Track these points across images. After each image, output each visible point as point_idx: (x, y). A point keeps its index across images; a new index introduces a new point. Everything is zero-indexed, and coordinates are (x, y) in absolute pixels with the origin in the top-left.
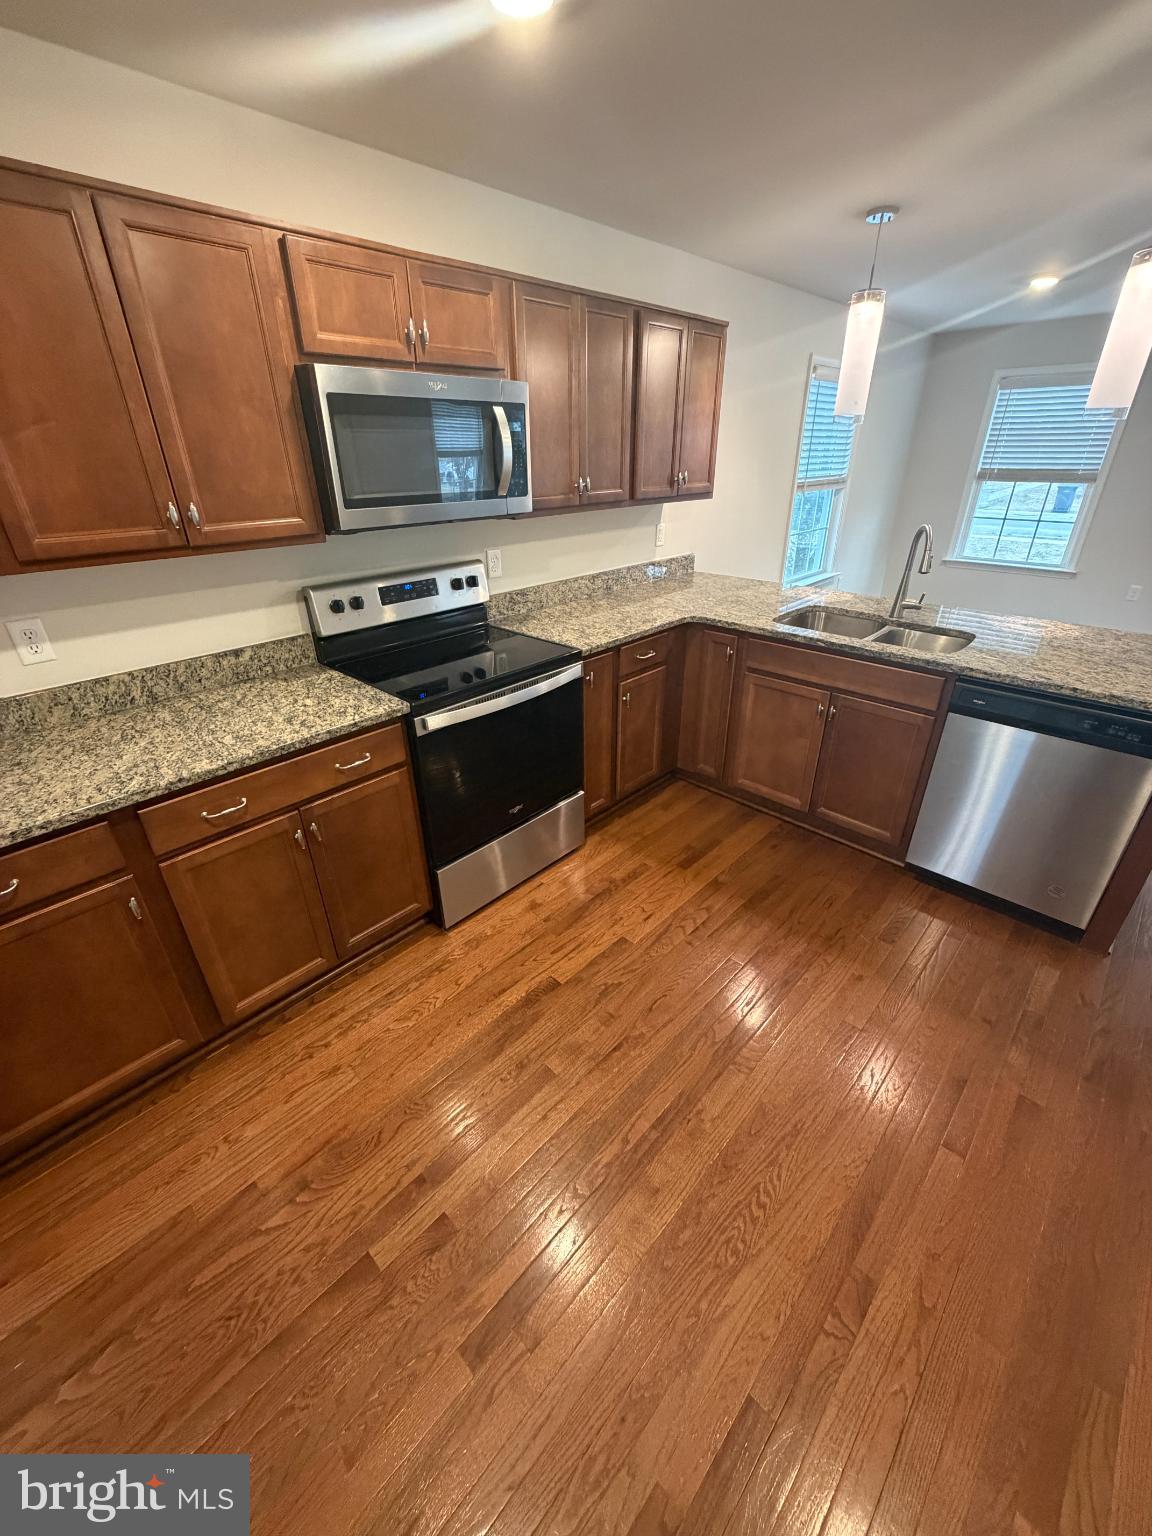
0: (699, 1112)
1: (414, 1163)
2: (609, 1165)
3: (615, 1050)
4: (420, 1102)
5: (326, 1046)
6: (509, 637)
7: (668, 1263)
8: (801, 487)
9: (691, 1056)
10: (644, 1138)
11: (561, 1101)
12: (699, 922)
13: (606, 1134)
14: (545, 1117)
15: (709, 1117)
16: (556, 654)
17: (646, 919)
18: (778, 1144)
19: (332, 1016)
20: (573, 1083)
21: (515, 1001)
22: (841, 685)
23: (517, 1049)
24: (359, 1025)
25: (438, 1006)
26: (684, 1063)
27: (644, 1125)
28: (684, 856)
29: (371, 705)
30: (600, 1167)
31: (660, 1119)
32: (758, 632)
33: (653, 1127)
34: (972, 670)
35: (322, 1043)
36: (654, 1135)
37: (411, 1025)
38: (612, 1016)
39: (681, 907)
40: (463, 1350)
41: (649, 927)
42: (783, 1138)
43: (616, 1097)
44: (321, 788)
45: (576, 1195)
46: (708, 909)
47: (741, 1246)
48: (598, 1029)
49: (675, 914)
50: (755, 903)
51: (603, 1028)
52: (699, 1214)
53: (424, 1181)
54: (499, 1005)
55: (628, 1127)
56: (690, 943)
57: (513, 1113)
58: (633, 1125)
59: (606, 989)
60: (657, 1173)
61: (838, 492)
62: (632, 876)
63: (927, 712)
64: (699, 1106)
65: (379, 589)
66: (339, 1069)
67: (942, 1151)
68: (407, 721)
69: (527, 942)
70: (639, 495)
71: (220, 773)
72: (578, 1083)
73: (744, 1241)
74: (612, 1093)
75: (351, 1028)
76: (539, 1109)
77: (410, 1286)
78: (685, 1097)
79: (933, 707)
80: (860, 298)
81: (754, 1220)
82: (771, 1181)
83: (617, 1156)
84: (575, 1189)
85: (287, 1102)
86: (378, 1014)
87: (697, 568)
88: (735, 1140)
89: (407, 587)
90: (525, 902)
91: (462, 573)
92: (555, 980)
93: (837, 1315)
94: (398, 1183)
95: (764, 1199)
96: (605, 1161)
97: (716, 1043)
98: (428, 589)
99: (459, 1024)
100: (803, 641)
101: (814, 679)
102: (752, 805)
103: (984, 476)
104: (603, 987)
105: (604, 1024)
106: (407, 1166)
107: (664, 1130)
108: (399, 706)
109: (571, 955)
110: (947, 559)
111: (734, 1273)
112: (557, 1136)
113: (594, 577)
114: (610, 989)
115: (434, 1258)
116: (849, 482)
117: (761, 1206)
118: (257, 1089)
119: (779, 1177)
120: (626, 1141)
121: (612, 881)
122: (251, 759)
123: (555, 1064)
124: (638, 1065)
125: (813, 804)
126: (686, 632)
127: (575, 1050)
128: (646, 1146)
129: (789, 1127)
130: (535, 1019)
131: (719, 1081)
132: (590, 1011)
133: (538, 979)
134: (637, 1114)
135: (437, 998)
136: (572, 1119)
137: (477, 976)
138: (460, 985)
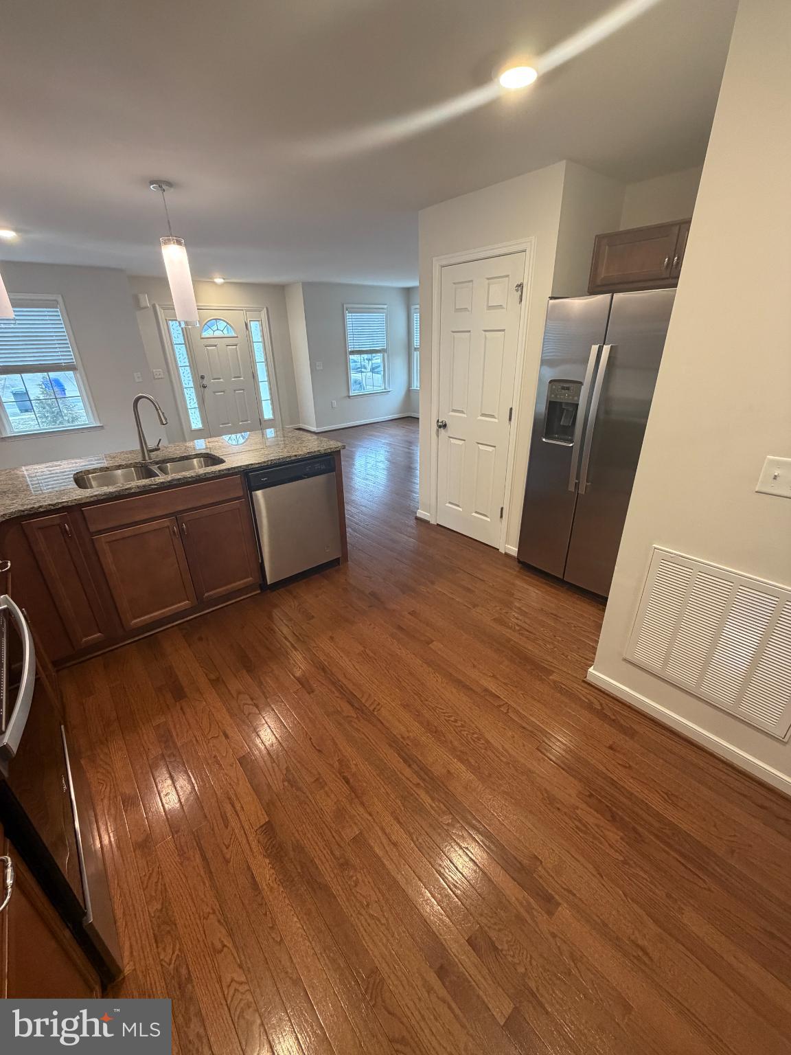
0: (403, 738)
1: (425, 984)
2: (433, 799)
3: (348, 782)
7: (486, 773)
9: (363, 733)
10: (416, 772)
11: (383, 829)
12: (249, 702)
13: (412, 798)
14: (395, 844)
15: (406, 733)
17: (227, 737)
18: (424, 704)
20: (370, 818)
21: (272, 871)
22: (181, 508)
23: (328, 872)
25: (243, 979)
26: (368, 738)
27: (408, 772)
28: (170, 694)
30: (434, 805)
31: (405, 761)
33: (410, 766)
36: (415, 766)
38: (317, 779)
39: (228, 710)
40: (550, 913)
42: (422, 701)
43: (386, 787)
45: (451, 825)
46: (239, 693)
47: (476, 736)
48: (326, 793)
50: (248, 664)
51: (327, 789)
52: (461, 752)
53: (442, 967)
54: (271, 889)
55: (408, 782)
57: (389, 874)
58: (408, 779)
59: (289, 781)
60: (438, 770)
63: (239, 498)
64: (399, 737)
69: (198, 856)
72: (371, 815)
73: (473, 734)
74: (382, 789)
76: (388, 849)
77: (521, 970)
78: (392, 743)
81: (462, 726)
82: (444, 713)
83: (427, 792)
84: (448, 824)
88: (421, 723)
92: (262, 827)
93: (500, 706)
94: (443, 1000)
95: (452, 719)
96: (430, 801)
97: (357, 717)
104: (286, 784)
105: (323, 787)
106: (428, 993)
107: (412, 759)
109: (238, 808)
110: (8, 435)
111: (488, 742)
112: (411, 835)
114: (291, 777)
115: (500, 948)
117: (456, 721)
119: (442, 709)
120: (418, 785)
123: (350, 832)
124: (363, 767)
125: (198, 597)
127: (340, 814)
128: (422, 774)
129: (416, 697)
130: (299, 848)
131: (385, 722)
132: (307, 797)
133: (254, 844)
134: (400, 775)
135: (233, 980)
136: (399, 822)
137: (219, 921)
138: (224, 946)
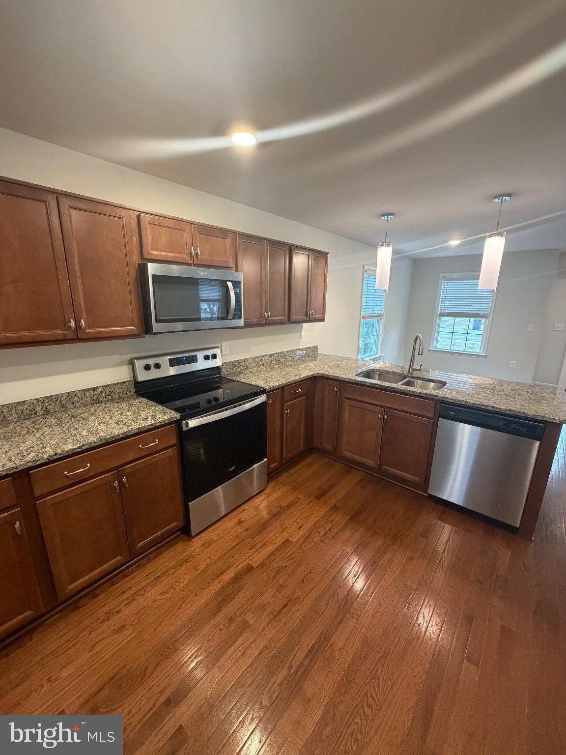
0: (332, 645)
1: (165, 689)
2: (281, 684)
3: (284, 607)
4: (171, 647)
5: (118, 612)
6: (231, 382)
8: (364, 317)
9: (326, 609)
10: (301, 663)
11: (254, 641)
12: (327, 529)
13: (279, 662)
14: (244, 653)
15: (337, 648)
16: (253, 391)
17: (299, 529)
18: (377, 663)
19: (123, 593)
20: (261, 630)
21: (228, 579)
22: (389, 405)
23: (229, 609)
24: (139, 597)
25: (185, 583)
26: (322, 614)
27: (301, 656)
28: (317, 493)
29: (161, 415)
30: (276, 685)
31: (310, 651)
32: (349, 381)
33: (306, 656)
34: (447, 398)
35: (115, 610)
36: (307, 661)
37: (169, 596)
38: (282, 586)
39: (318, 521)
41: (301, 533)
42: (379, 660)
43: (285, 637)
44: (131, 458)
45: (262, 707)
46: (331, 522)
47: (359, 737)
48: (274, 594)
49: (315, 525)
50: (355, 517)
51: (277, 594)
52: (334, 715)
53: (170, 702)
54: (220, 582)
55: (292, 657)
56: (322, 541)
57: (225, 651)
58: (294, 656)
59: (279, 570)
60: (309, 687)
61: (380, 320)
62: (292, 504)
63: (429, 418)
64: (332, 641)
65: (169, 359)
66: (124, 627)
67: (466, 662)
68: (178, 422)
69: (236, 543)
70: (292, 320)
71: (78, 450)
72: (263, 630)
73: (361, 733)
74: (283, 635)
75: (134, 600)
76: (241, 648)
78: (323, 636)
79: (431, 415)
80: (382, 246)
81: (366, 717)
82: (374, 689)
83: (285, 678)
84: (261, 703)
85: (90, 651)
86: (150, 590)
87: (319, 351)
88: (353, 663)
89: (183, 359)
90: (235, 520)
91: (209, 353)
92: (251, 565)
94: (154, 704)
95: (371, 702)
96: (279, 681)
97: (339, 600)
98: (193, 359)
99: (196, 595)
100: (369, 385)
101: (377, 403)
102: (351, 465)
103: (441, 315)
104: (277, 569)
105: (277, 591)
106: (160, 692)
107: (313, 658)
108: (174, 415)
109: (260, 550)
110: (431, 349)
112: (250, 666)
113: (272, 355)
114: (281, 570)
116: (384, 316)
117: (370, 707)
118: (73, 643)
119: (378, 686)
120: (291, 667)
121: (281, 507)
122: (95, 443)
123: (250, 618)
124: (297, 615)
125: (380, 465)
126: (315, 380)
127: (262, 608)
128: (302, 670)
129: (382, 653)
130: (240, 589)
131: (342, 625)
132: (270, 583)
133: (241, 565)
134: (297, 649)
135: (185, 579)
136: (259, 654)
137: (208, 564)
138: (198, 570)
